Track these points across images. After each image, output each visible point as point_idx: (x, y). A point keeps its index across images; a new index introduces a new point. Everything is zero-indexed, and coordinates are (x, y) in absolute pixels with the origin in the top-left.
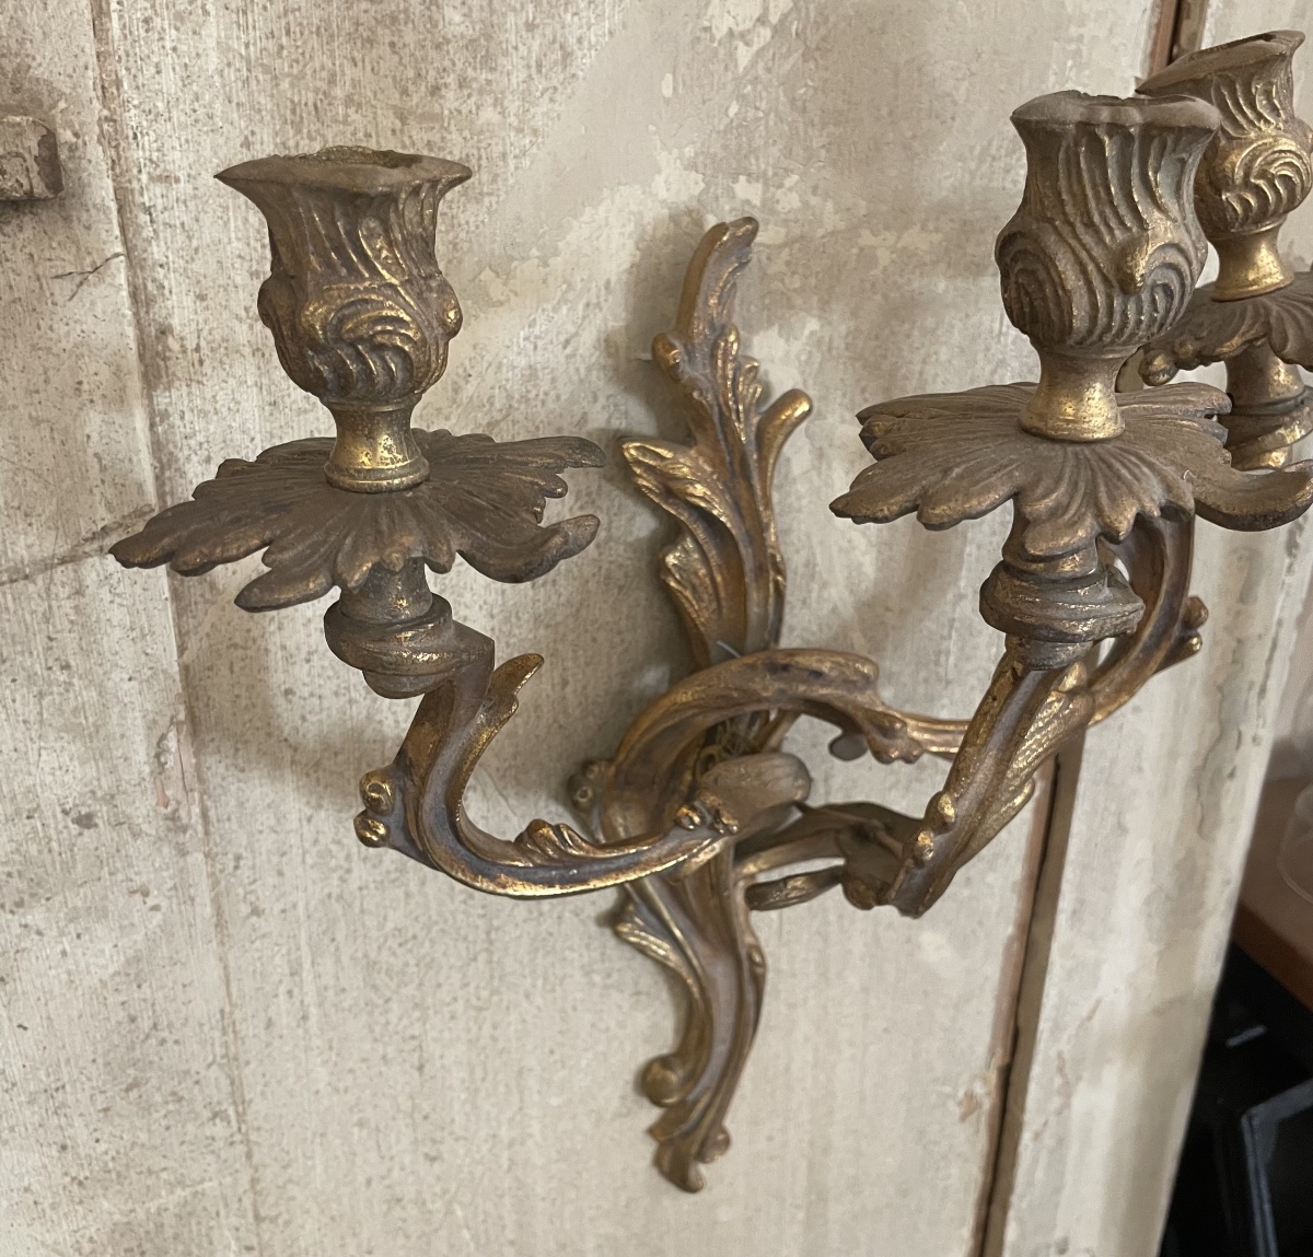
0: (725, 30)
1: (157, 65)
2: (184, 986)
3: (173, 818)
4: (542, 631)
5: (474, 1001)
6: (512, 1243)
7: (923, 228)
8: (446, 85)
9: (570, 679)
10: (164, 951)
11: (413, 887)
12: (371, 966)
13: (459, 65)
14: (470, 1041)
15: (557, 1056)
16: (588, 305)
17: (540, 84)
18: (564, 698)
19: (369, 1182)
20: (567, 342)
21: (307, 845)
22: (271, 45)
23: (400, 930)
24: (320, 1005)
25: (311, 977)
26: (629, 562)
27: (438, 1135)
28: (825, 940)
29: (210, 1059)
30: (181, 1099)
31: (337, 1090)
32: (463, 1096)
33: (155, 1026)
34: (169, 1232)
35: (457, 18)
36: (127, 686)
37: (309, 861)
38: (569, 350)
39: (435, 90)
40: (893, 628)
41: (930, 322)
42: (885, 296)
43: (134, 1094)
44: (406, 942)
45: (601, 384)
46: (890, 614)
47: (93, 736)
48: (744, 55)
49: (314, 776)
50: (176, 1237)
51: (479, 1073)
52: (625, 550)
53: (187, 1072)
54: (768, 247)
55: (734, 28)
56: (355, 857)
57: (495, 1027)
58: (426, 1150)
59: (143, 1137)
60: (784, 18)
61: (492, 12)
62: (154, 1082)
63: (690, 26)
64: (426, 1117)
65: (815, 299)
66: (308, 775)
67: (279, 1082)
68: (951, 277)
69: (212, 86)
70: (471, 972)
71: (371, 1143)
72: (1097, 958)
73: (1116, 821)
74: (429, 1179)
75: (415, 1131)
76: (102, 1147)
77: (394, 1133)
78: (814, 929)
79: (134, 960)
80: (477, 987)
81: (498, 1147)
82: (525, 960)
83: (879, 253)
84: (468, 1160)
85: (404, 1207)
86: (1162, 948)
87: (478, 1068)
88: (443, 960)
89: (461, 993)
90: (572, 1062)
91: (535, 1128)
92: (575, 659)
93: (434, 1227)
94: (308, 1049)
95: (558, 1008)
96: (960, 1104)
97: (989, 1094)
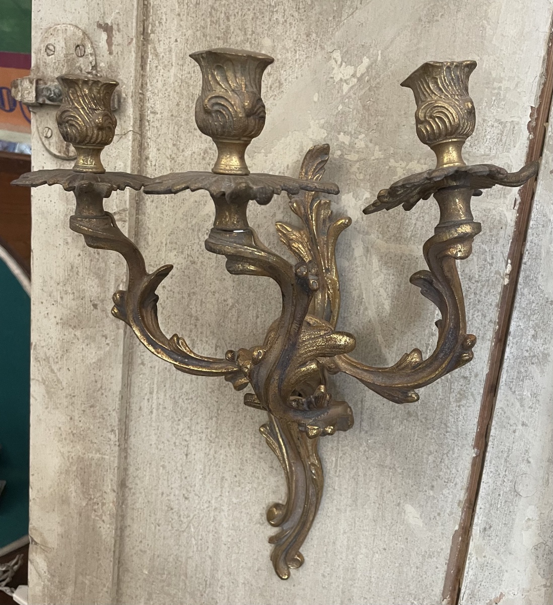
0: (339, 79)
1: (157, 80)
2: (111, 377)
5: (209, 436)
6: (211, 558)
9: (259, 316)
10: (108, 361)
12: (176, 403)
14: (205, 453)
15: (237, 479)
18: (256, 323)
19: (163, 494)
23: (187, 393)
24: (157, 410)
25: (155, 398)
27: (189, 488)
28: (357, 483)
29: (114, 408)
30: (104, 419)
31: (158, 448)
32: (200, 477)
33: (101, 387)
34: (93, 469)
36: (112, 265)
40: (398, 339)
43: (92, 409)
44: (189, 399)
46: (396, 331)
47: (101, 279)
48: (346, 88)
50: (94, 472)
51: (207, 470)
53: (107, 410)
54: (351, 161)
55: (343, 78)
57: (215, 453)
58: (184, 493)
59: (92, 427)
60: (362, 75)
62: (98, 408)
63: (325, 77)
65: (368, 184)
67: (140, 434)
69: (170, 87)
70: (209, 423)
71: (165, 477)
72: (501, 566)
73: (513, 486)
74: (183, 506)
75: (181, 481)
76: (81, 425)
77: (174, 478)
78: (352, 475)
79: (100, 360)
80: (211, 431)
81: (210, 508)
82: (230, 429)
83: (399, 169)
84: (198, 507)
85: (173, 513)
86: (548, 584)
87: (207, 468)
88: (200, 413)
89: (204, 430)
90: (243, 486)
91: (225, 508)
92: (262, 308)
93: (182, 530)
94: (151, 426)
95: (240, 457)
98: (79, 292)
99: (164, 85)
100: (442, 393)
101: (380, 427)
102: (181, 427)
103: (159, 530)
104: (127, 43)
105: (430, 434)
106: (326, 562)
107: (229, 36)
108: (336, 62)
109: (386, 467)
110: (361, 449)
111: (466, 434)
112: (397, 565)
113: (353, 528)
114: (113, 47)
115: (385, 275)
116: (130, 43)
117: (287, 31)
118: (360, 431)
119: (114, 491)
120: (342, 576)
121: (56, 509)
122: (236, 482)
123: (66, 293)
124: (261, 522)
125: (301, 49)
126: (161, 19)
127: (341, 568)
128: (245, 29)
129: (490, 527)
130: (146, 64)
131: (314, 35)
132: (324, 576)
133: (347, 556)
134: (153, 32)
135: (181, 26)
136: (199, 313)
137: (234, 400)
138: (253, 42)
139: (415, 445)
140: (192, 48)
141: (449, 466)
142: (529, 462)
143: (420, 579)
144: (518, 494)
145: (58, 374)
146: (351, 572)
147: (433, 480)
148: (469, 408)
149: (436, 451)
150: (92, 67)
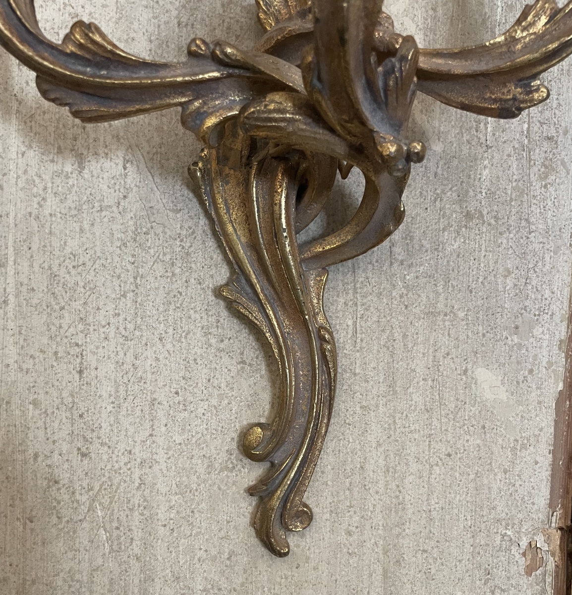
5: (121, 329)
6: (138, 559)
11: (86, 226)
12: (53, 277)
14: (117, 362)
15: (180, 398)
19: (36, 456)
21: (20, 172)
23: (74, 256)
24: (17, 296)
25: (12, 273)
26: (243, 20)
27: (89, 435)
31: (21, 370)
32: (110, 408)
37: (20, 185)
44: (78, 266)
49: (29, 124)
51: (122, 393)
52: (241, 11)
56: (50, 191)
57: (136, 357)
58: (79, 445)
66: (25, 123)
70: (121, 305)
71: (40, 424)
74: (79, 472)
75: (72, 425)
77: (57, 421)
78: (382, 343)
80: (125, 319)
81: (133, 462)
82: (161, 309)
84: (109, 467)
85: (59, 489)
87: (122, 389)
88: (102, 289)
89: (112, 320)
90: (191, 407)
91: (161, 456)
93: (80, 517)
95: (183, 357)
96: (524, 554)
97: (553, 555)
100: (517, 170)
101: (424, 249)
102: (67, 319)
103: (32, 530)
105: (505, 241)
106: (351, 507)
109: (439, 313)
110: (394, 294)
111: (560, 229)
112: (472, 477)
113: (392, 433)
118: (391, 264)
120: (381, 523)
122: (179, 403)
124: (231, 466)
127: (378, 510)
133: (387, 485)
137: (164, 254)
139: (482, 265)
141: (540, 288)
143: (512, 489)
146: (396, 512)
147: (516, 317)
149: (517, 268)
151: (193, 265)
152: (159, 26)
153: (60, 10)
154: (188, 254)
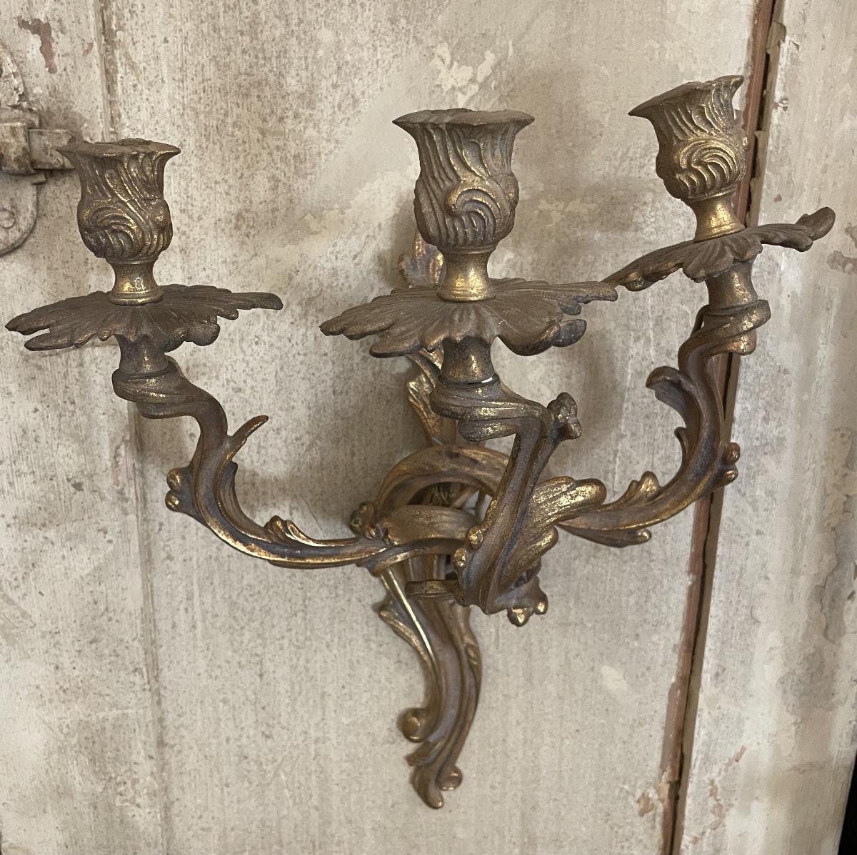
0: (450, 87)
1: (139, 107)
2: (123, 589)
3: (121, 492)
4: (339, 421)
5: (294, 641)
6: (317, 808)
7: (583, 201)
8: (287, 117)
9: (356, 452)
10: (113, 567)
12: (233, 604)
13: (295, 107)
14: (292, 666)
15: (346, 690)
16: (368, 236)
17: (340, 116)
18: (352, 463)
19: (228, 740)
20: (355, 257)
22: (195, 97)
23: (251, 586)
24: (204, 621)
25: (198, 604)
26: (392, 386)
27: (271, 722)
29: (134, 636)
30: (118, 656)
31: (211, 677)
32: (287, 701)
33: (107, 609)
34: (108, 734)
35: (294, 82)
36: (102, 417)
38: (356, 261)
39: (281, 120)
41: (590, 258)
42: (558, 241)
43: (94, 646)
44: (254, 594)
45: (376, 281)
47: (83, 440)
48: (462, 100)
50: (112, 738)
52: (391, 379)
53: (122, 640)
55: (455, 84)
57: (307, 661)
58: (263, 729)
59: (97, 673)
60: (487, 78)
61: (313, 79)
62: (104, 641)
64: (263, 708)
65: (510, 240)
67: (178, 662)
68: (603, 231)
69: (165, 117)
70: (293, 623)
71: (230, 716)
72: (740, 714)
73: (749, 613)
74: (264, 749)
75: (256, 715)
76: (76, 673)
77: (244, 713)
78: (521, 646)
79: (98, 569)
80: (297, 633)
81: (308, 740)
82: (327, 623)
83: (553, 214)
84: (289, 744)
85: (249, 763)
86: (799, 720)
87: (297, 685)
88: (276, 611)
89: (287, 634)
90: (356, 697)
91: (332, 735)
92: (360, 440)
93: (267, 782)
94: (195, 647)
95: (348, 659)
96: (638, 802)
97: (662, 801)
98: (44, 468)
99: (152, 115)
102: (247, 635)
104: (82, 53)
105: (628, 568)
106: (494, 768)
107: (259, 30)
108: (443, 61)
109: (570, 624)
111: (677, 559)
112: (596, 746)
113: (530, 715)
114: (56, 60)
115: (546, 365)
116: (87, 52)
117: (357, 17)
119: (151, 757)
120: (519, 780)
121: (49, 809)
122: (346, 694)
123: (19, 474)
124: (391, 740)
125: (383, 43)
126: (133, 5)
127: (517, 771)
128: (286, 16)
129: (724, 670)
130: (114, 82)
131: (403, 21)
132: (493, 787)
133: (525, 753)
134: (121, 28)
135: (171, 16)
136: (256, 464)
137: (329, 580)
138: (302, 36)
139: (608, 587)
140: (196, 51)
141: (658, 605)
142: (767, 578)
143: (630, 755)
144: (757, 622)
145: (22, 605)
146: (533, 772)
147: (637, 627)
148: (680, 525)
149: (638, 589)
150: (20, 95)
151: (354, 588)
152: (316, 395)
153: (223, 385)
154: (349, 578)
